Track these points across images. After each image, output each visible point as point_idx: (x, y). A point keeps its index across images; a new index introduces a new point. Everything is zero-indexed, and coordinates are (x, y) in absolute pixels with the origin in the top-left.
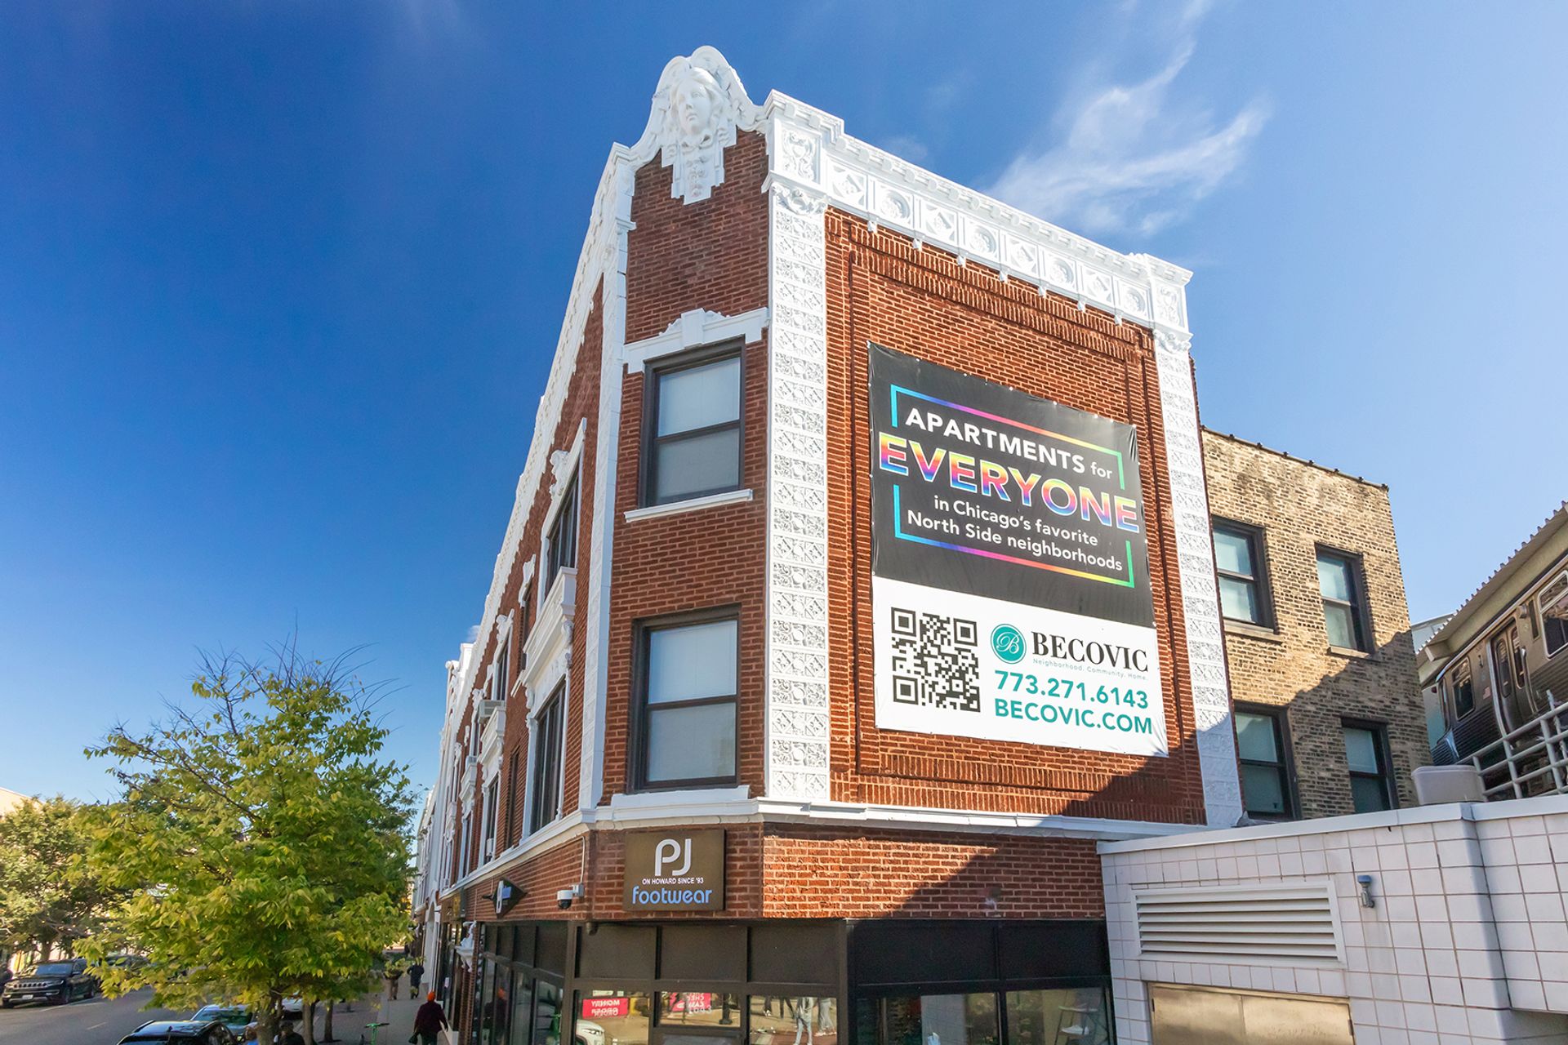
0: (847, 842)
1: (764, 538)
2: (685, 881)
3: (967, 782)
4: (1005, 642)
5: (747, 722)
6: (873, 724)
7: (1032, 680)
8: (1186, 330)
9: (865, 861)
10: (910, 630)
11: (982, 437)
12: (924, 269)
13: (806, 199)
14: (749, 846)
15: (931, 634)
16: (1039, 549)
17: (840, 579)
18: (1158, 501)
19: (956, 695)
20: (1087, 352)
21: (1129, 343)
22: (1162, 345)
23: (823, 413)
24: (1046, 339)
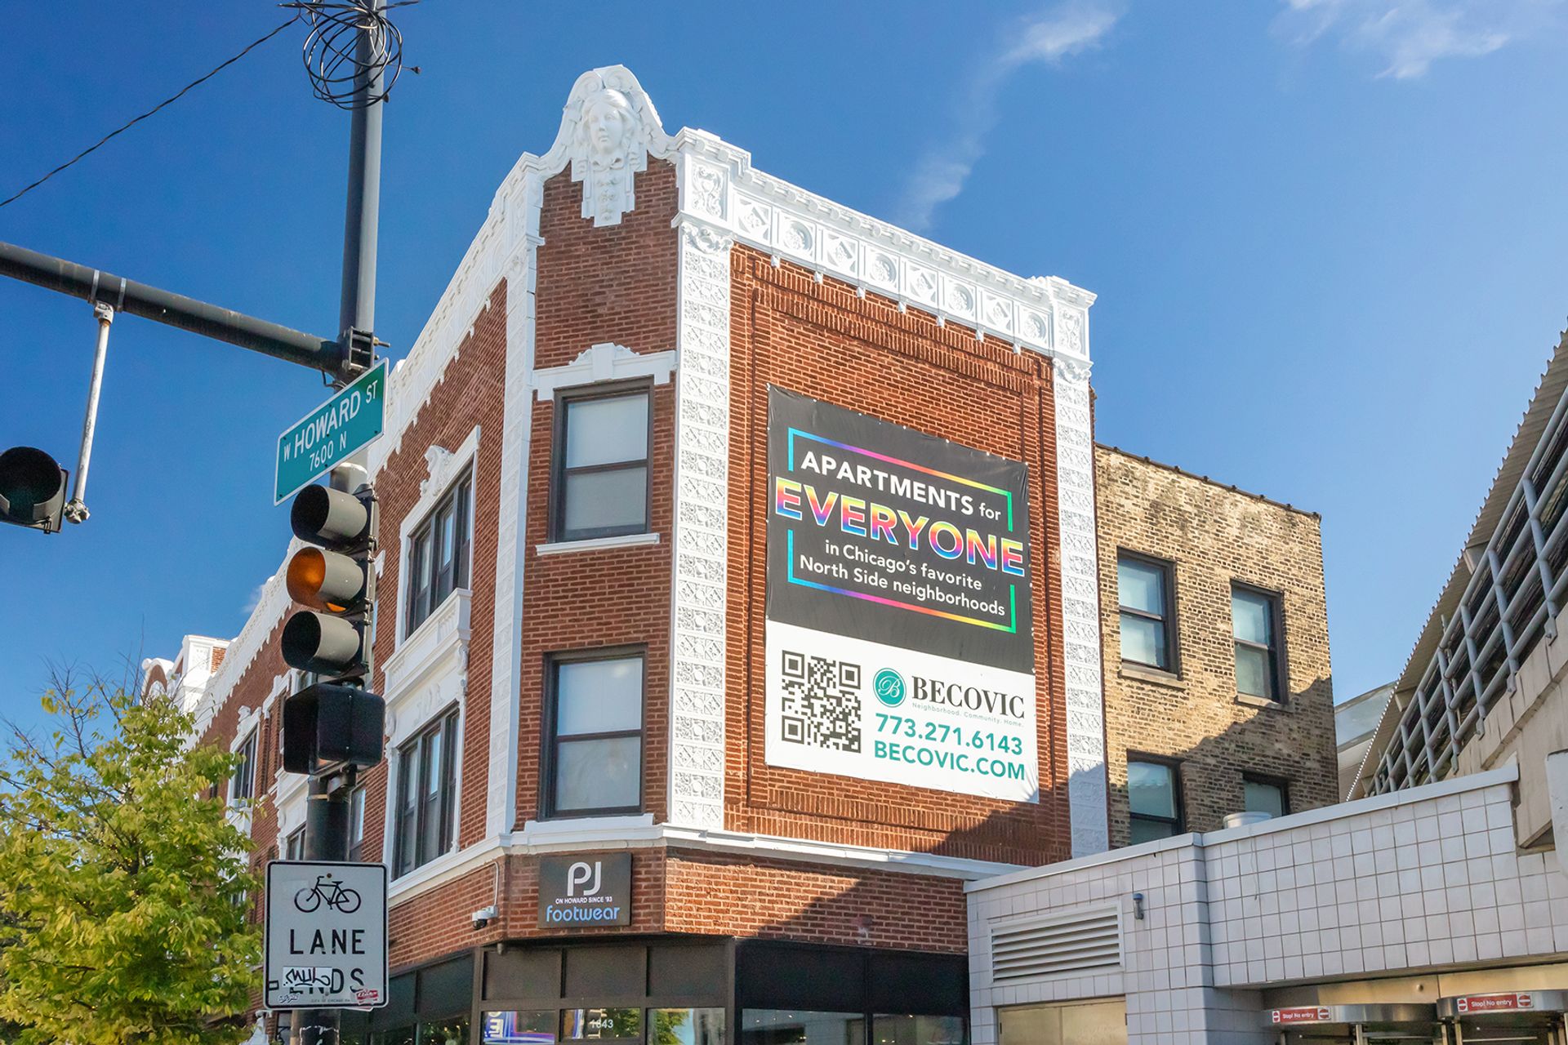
0: (737, 868)
1: (669, 581)
2: (595, 900)
3: (846, 819)
4: (887, 685)
5: (652, 755)
6: (763, 761)
7: (910, 724)
8: (1086, 358)
9: (753, 886)
10: (799, 672)
11: (874, 479)
12: (824, 303)
13: (714, 238)
14: (652, 868)
15: (818, 676)
16: (923, 594)
17: (737, 622)
18: (1046, 543)
19: (839, 736)
20: (982, 386)
21: (1027, 373)
22: (1062, 374)
23: (725, 459)
24: (942, 373)
